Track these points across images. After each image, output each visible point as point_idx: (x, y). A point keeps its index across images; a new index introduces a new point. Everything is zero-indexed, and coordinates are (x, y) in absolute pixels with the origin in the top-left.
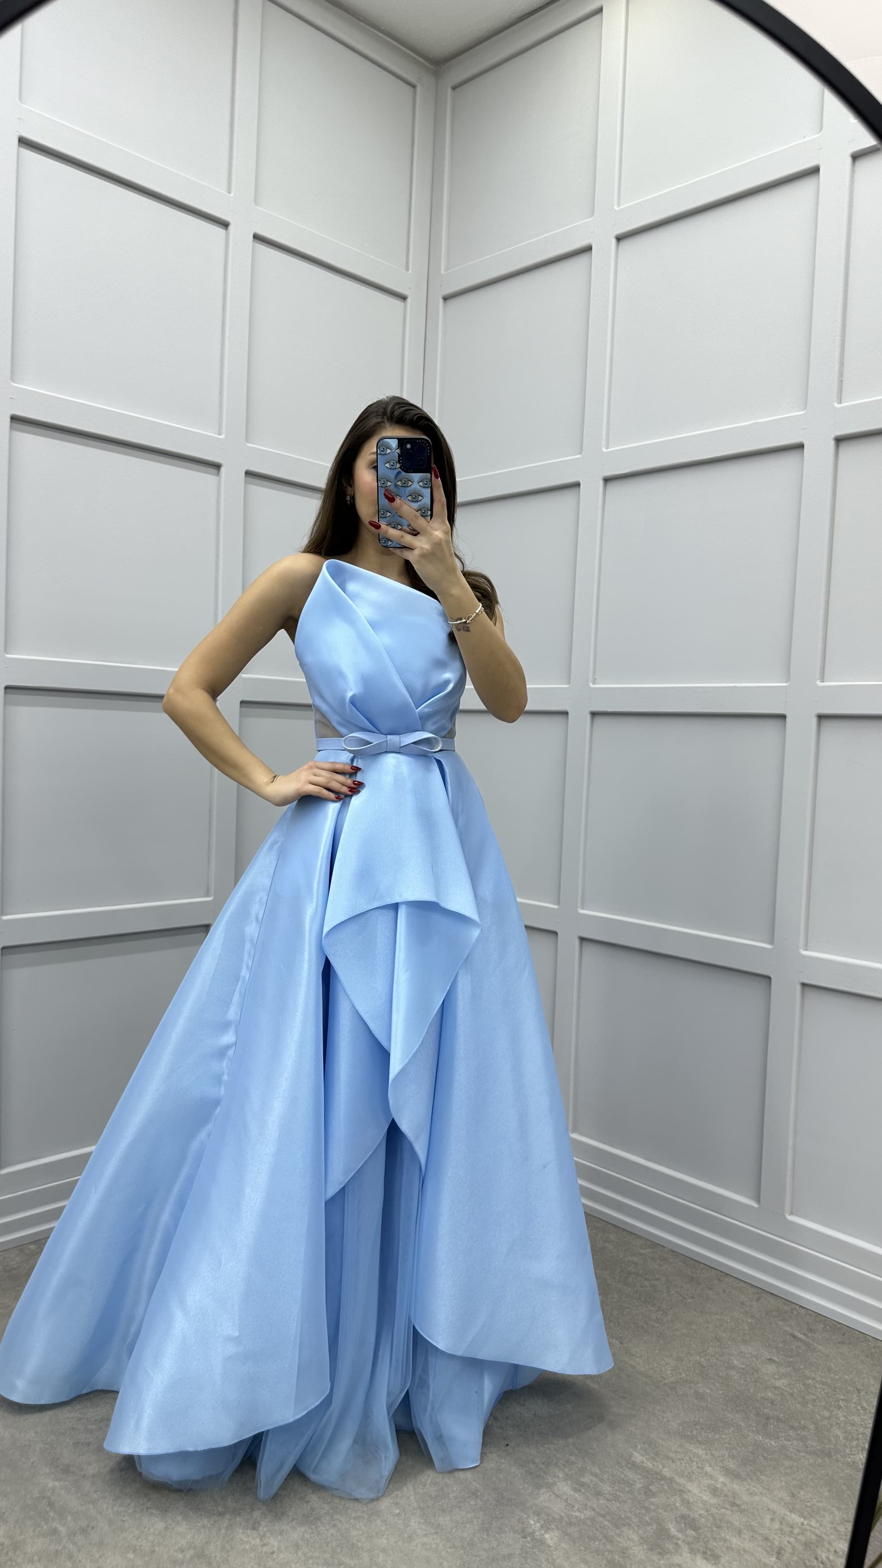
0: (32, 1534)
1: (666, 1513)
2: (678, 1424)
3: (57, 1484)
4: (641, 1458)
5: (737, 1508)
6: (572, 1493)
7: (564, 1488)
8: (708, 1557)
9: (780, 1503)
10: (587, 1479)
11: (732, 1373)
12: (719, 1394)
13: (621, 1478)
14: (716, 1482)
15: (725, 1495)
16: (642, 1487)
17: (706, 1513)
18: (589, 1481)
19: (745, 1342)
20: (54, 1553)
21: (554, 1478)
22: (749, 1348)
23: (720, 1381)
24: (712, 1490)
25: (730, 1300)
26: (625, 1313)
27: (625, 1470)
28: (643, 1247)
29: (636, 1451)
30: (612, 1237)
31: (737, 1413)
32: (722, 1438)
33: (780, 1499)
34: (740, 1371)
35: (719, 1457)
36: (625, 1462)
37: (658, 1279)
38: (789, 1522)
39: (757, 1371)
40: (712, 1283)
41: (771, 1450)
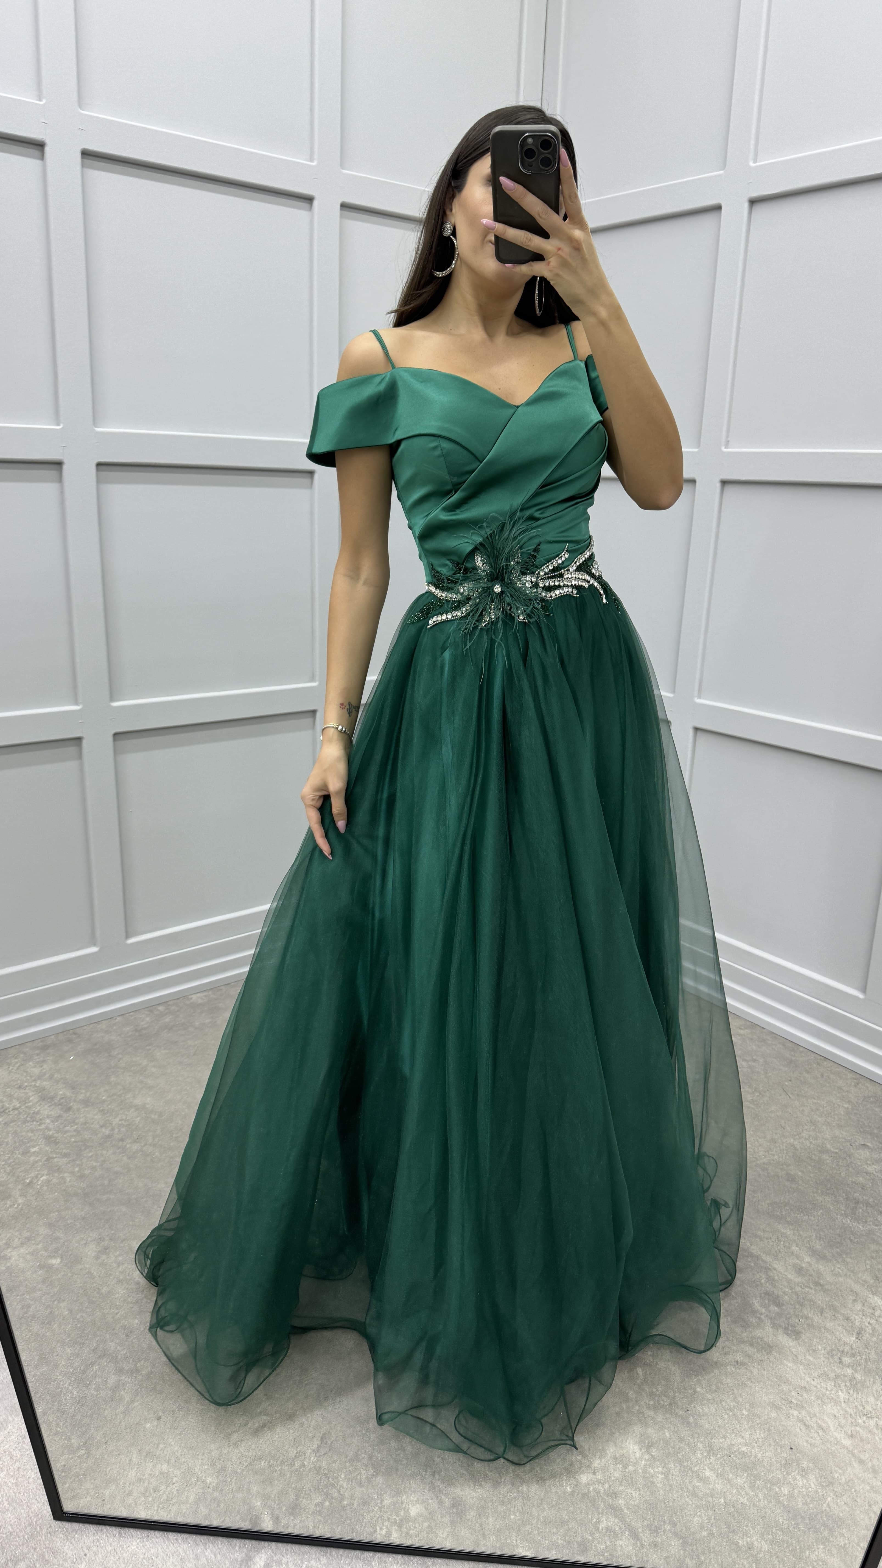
5: (820, 1288)
8: (790, 1332)
9: (863, 1285)
15: (810, 1275)
19: (840, 1127)
22: (844, 1133)
24: (798, 1270)
25: (827, 1085)
28: (742, 1028)
31: (826, 1196)
32: (810, 1220)
33: (864, 1281)
34: (833, 1155)
35: (806, 1238)
38: (871, 1304)
39: (849, 1156)
40: (810, 1067)
41: (858, 1234)
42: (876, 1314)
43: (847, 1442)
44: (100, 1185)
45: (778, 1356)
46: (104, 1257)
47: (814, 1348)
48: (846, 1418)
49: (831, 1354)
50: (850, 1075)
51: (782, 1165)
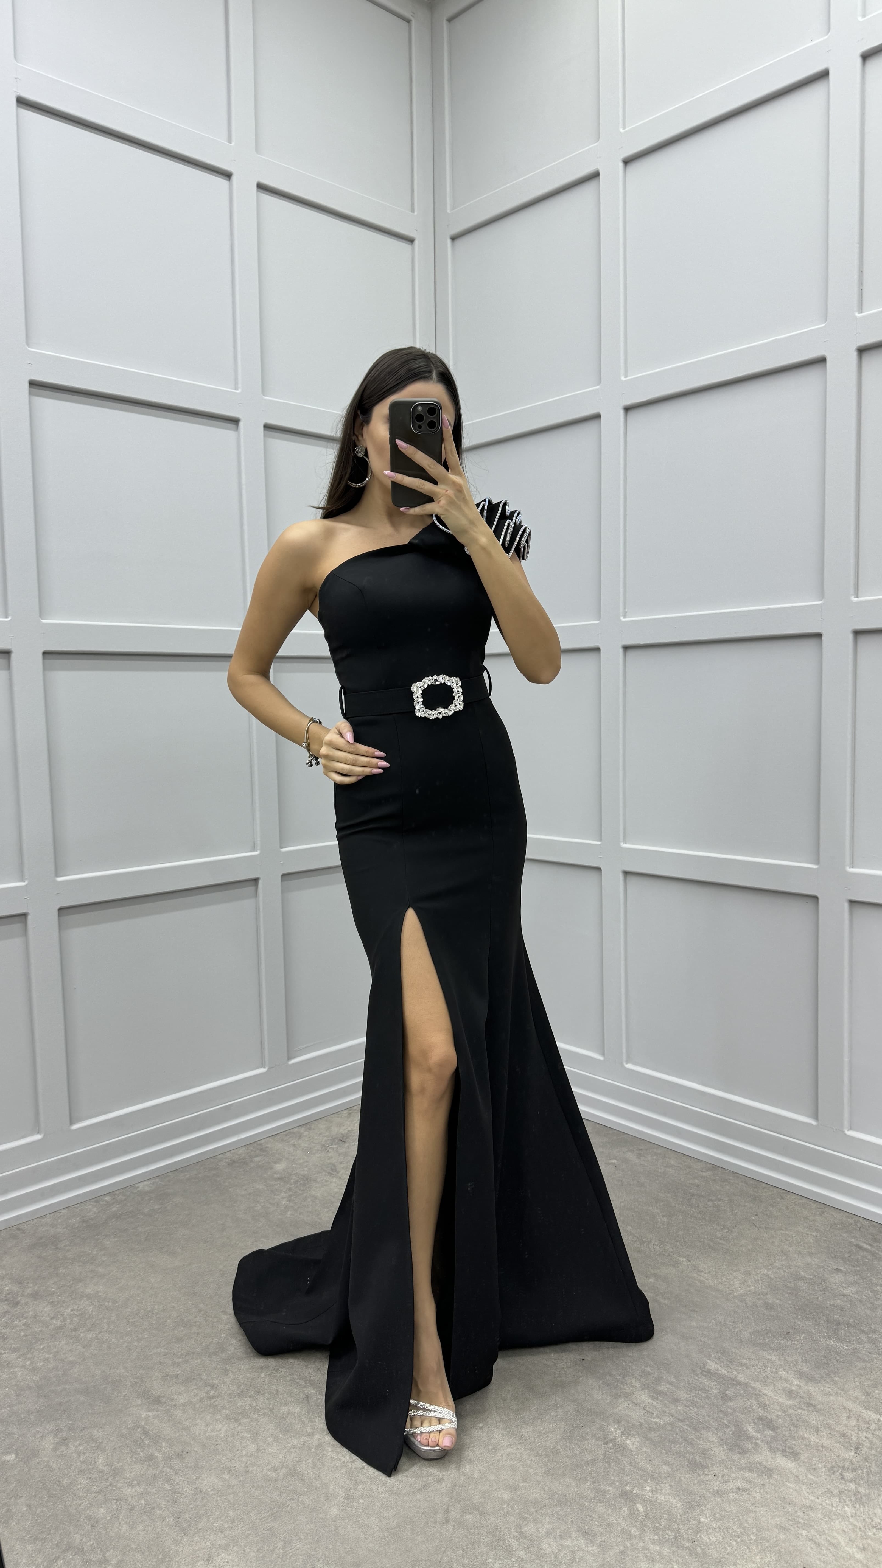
0: (129, 1460)
1: (743, 1416)
2: (750, 1333)
3: (150, 1414)
4: (716, 1366)
5: (813, 1408)
6: (650, 1401)
7: (642, 1397)
8: (788, 1454)
9: (855, 1402)
10: (663, 1387)
11: (801, 1283)
12: (789, 1304)
13: (696, 1385)
14: (790, 1384)
15: (802, 1397)
16: (719, 1393)
17: (784, 1414)
18: (666, 1389)
19: (811, 1254)
20: (151, 1477)
21: (631, 1388)
22: (816, 1260)
23: (789, 1291)
24: (787, 1392)
25: (793, 1216)
26: (691, 1233)
27: (701, 1378)
28: (704, 1170)
29: (710, 1360)
30: (673, 1163)
31: (807, 1320)
32: (794, 1344)
33: (856, 1398)
34: (808, 1281)
35: (793, 1362)
36: (700, 1371)
37: (720, 1199)
38: (865, 1419)
39: (824, 1281)
40: (774, 1201)
41: (844, 1354)
42: (871, 1428)
43: (859, 1556)
44: (55, 1377)
45: (779, 1478)
46: (63, 1448)
47: (814, 1467)
48: (856, 1531)
49: (832, 1471)
50: (814, 1206)
51: (759, 1295)
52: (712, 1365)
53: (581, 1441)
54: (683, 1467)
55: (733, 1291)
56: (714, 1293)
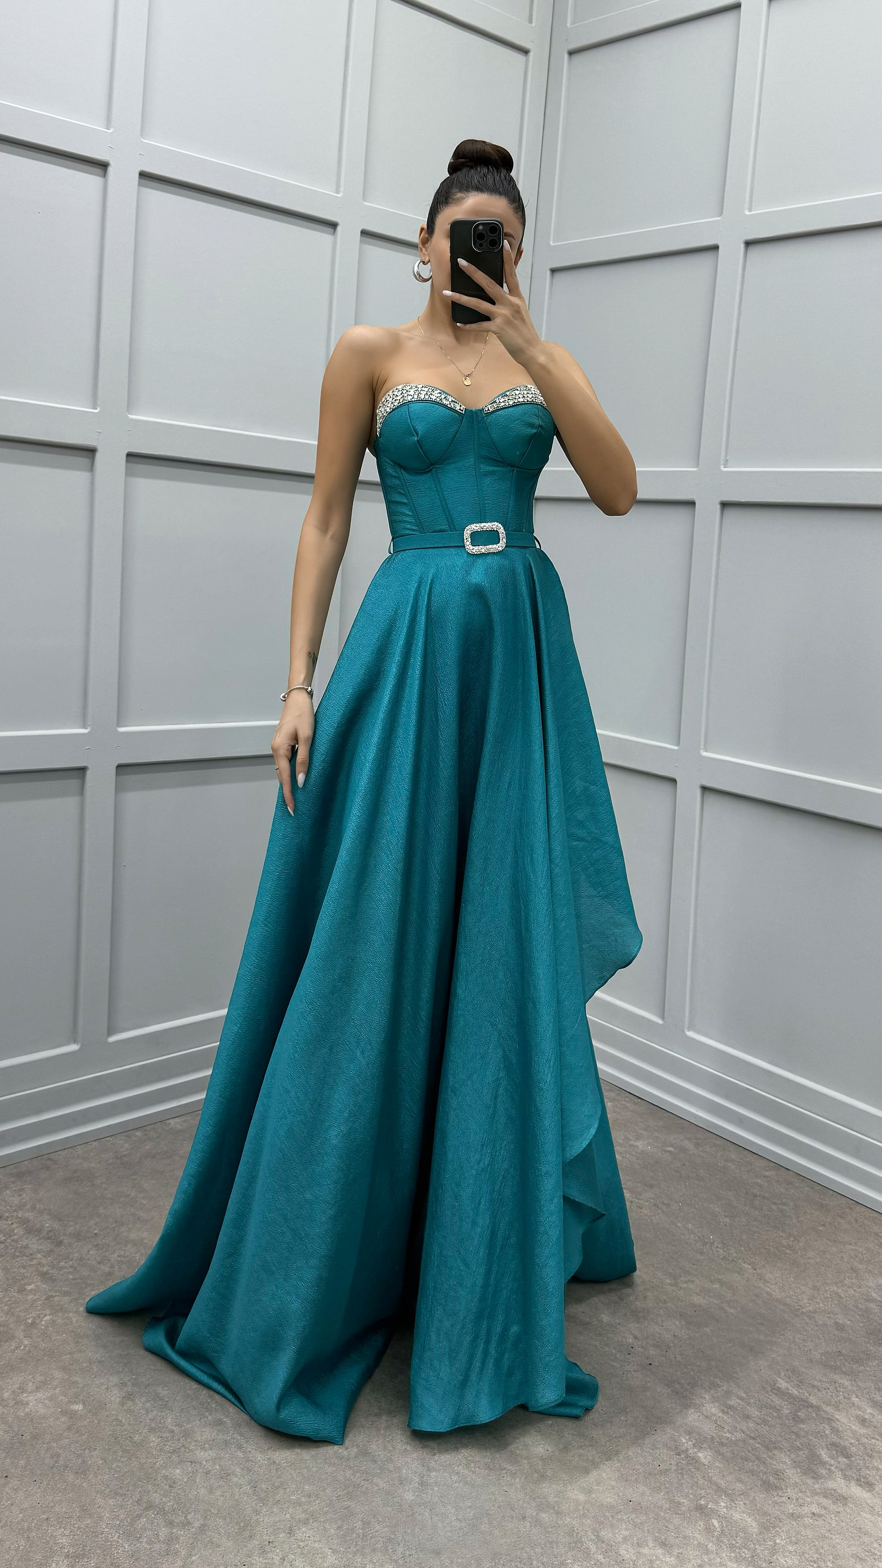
1: (817, 1440)
4: (786, 1384)
6: (721, 1414)
7: (713, 1409)
8: (862, 1484)
10: (733, 1401)
11: (872, 1305)
12: (860, 1327)
13: (767, 1403)
14: (863, 1412)
16: (789, 1413)
17: (857, 1442)
18: (736, 1404)
21: (701, 1399)
24: (860, 1420)
26: (755, 1238)
27: (771, 1396)
29: (780, 1377)
32: (866, 1370)
35: (864, 1388)
36: (770, 1388)
45: (854, 1507)
46: (130, 1403)
51: (829, 1313)
52: (783, 1384)
53: (653, 1449)
54: (757, 1486)
55: (800, 1306)
56: (782, 1307)
